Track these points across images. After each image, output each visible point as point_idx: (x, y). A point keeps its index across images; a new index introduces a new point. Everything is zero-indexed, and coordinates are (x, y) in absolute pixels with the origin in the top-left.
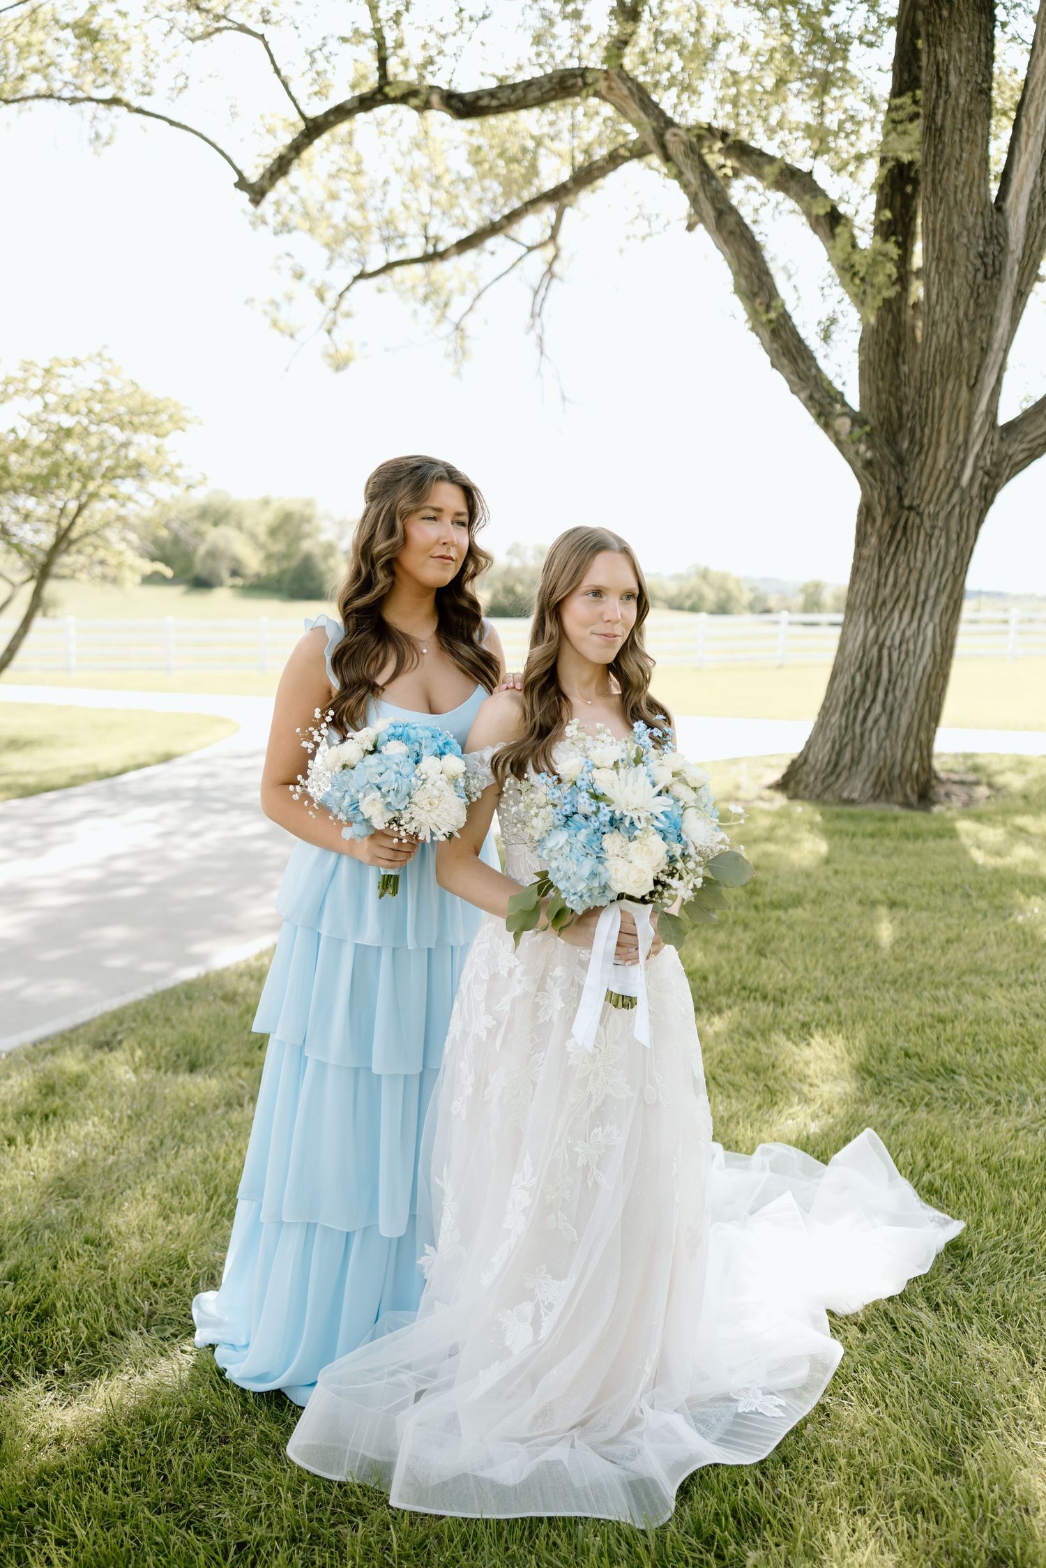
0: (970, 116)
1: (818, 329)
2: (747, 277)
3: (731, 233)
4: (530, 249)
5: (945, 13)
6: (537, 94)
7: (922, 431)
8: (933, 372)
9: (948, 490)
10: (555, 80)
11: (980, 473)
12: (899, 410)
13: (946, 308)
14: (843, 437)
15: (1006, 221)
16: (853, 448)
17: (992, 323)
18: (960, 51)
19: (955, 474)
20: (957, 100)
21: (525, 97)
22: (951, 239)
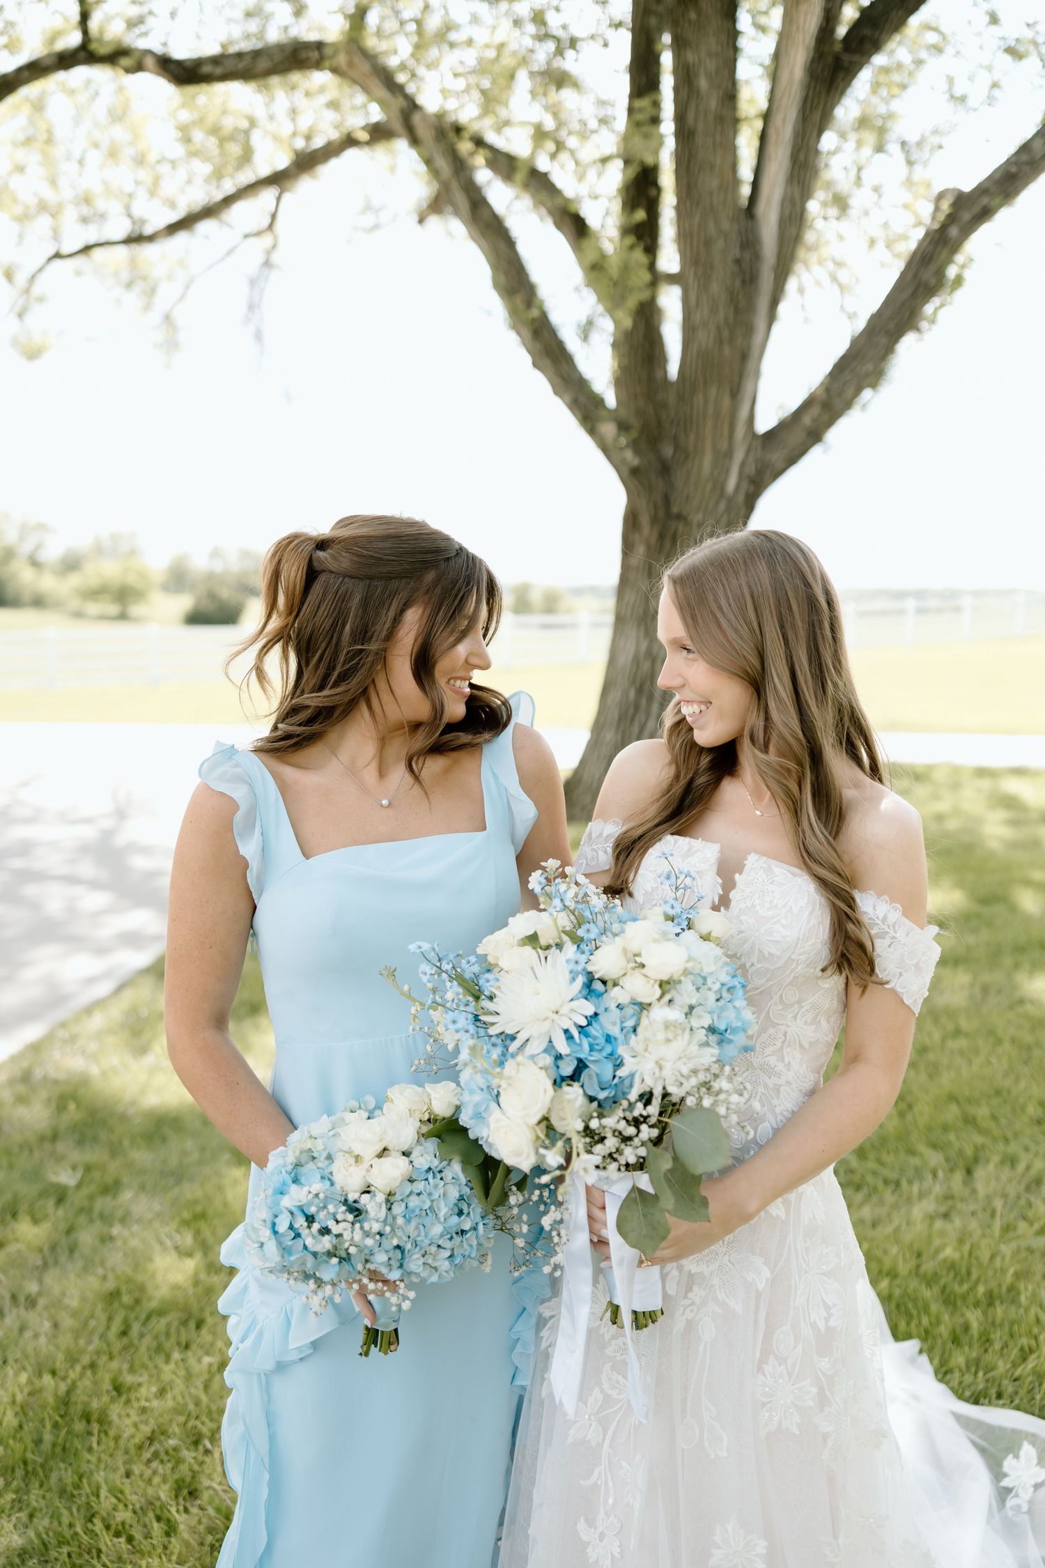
1: (577, 331)
2: (506, 274)
3: (486, 225)
4: (246, 236)
7: (687, 437)
8: (696, 378)
9: (714, 499)
11: (745, 480)
12: (656, 415)
13: (705, 313)
14: (609, 444)
15: (758, 227)
16: (620, 455)
19: (721, 481)
22: (708, 243)
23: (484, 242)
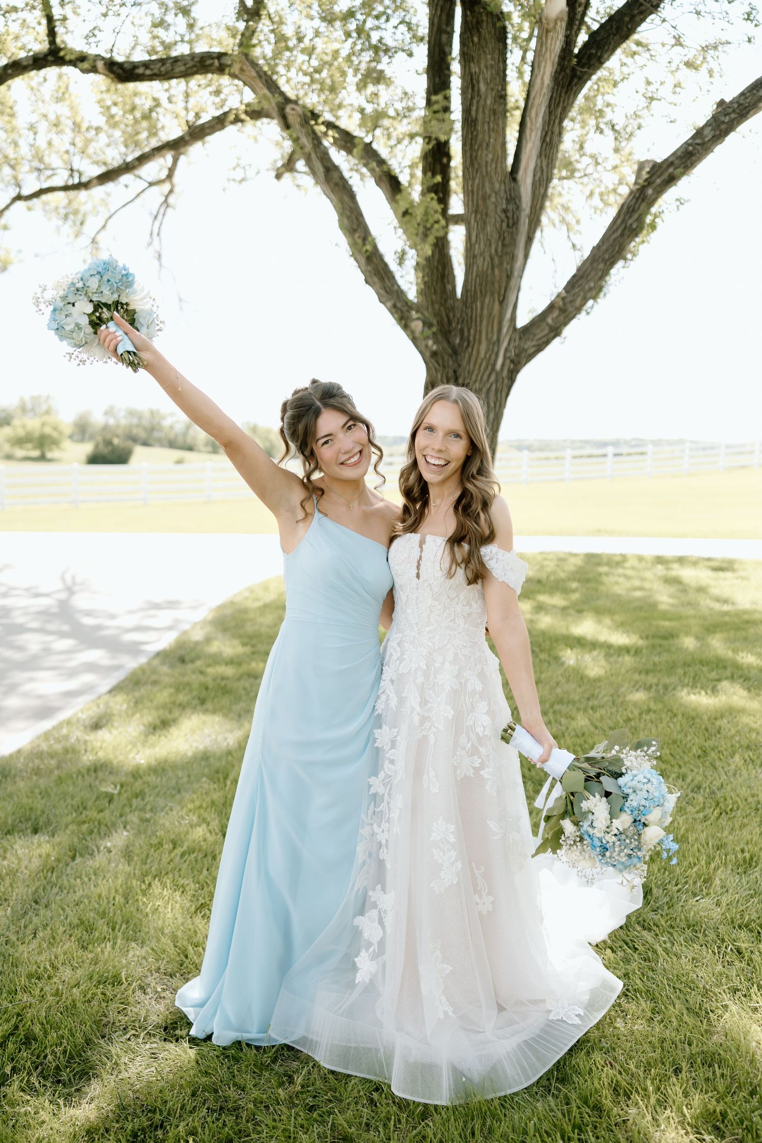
0: (495, 113)
1: (395, 257)
2: (348, 218)
3: (336, 184)
4: (151, 184)
5: (476, 39)
6: (183, 68)
7: (469, 331)
8: (475, 291)
9: (488, 372)
10: (196, 60)
11: (508, 361)
12: (448, 316)
13: (482, 246)
14: (417, 334)
15: (519, 188)
16: (424, 343)
17: (513, 258)
18: (486, 67)
19: (492, 361)
20: (485, 101)
21: (172, 70)
22: (485, 198)
23: (333, 196)
